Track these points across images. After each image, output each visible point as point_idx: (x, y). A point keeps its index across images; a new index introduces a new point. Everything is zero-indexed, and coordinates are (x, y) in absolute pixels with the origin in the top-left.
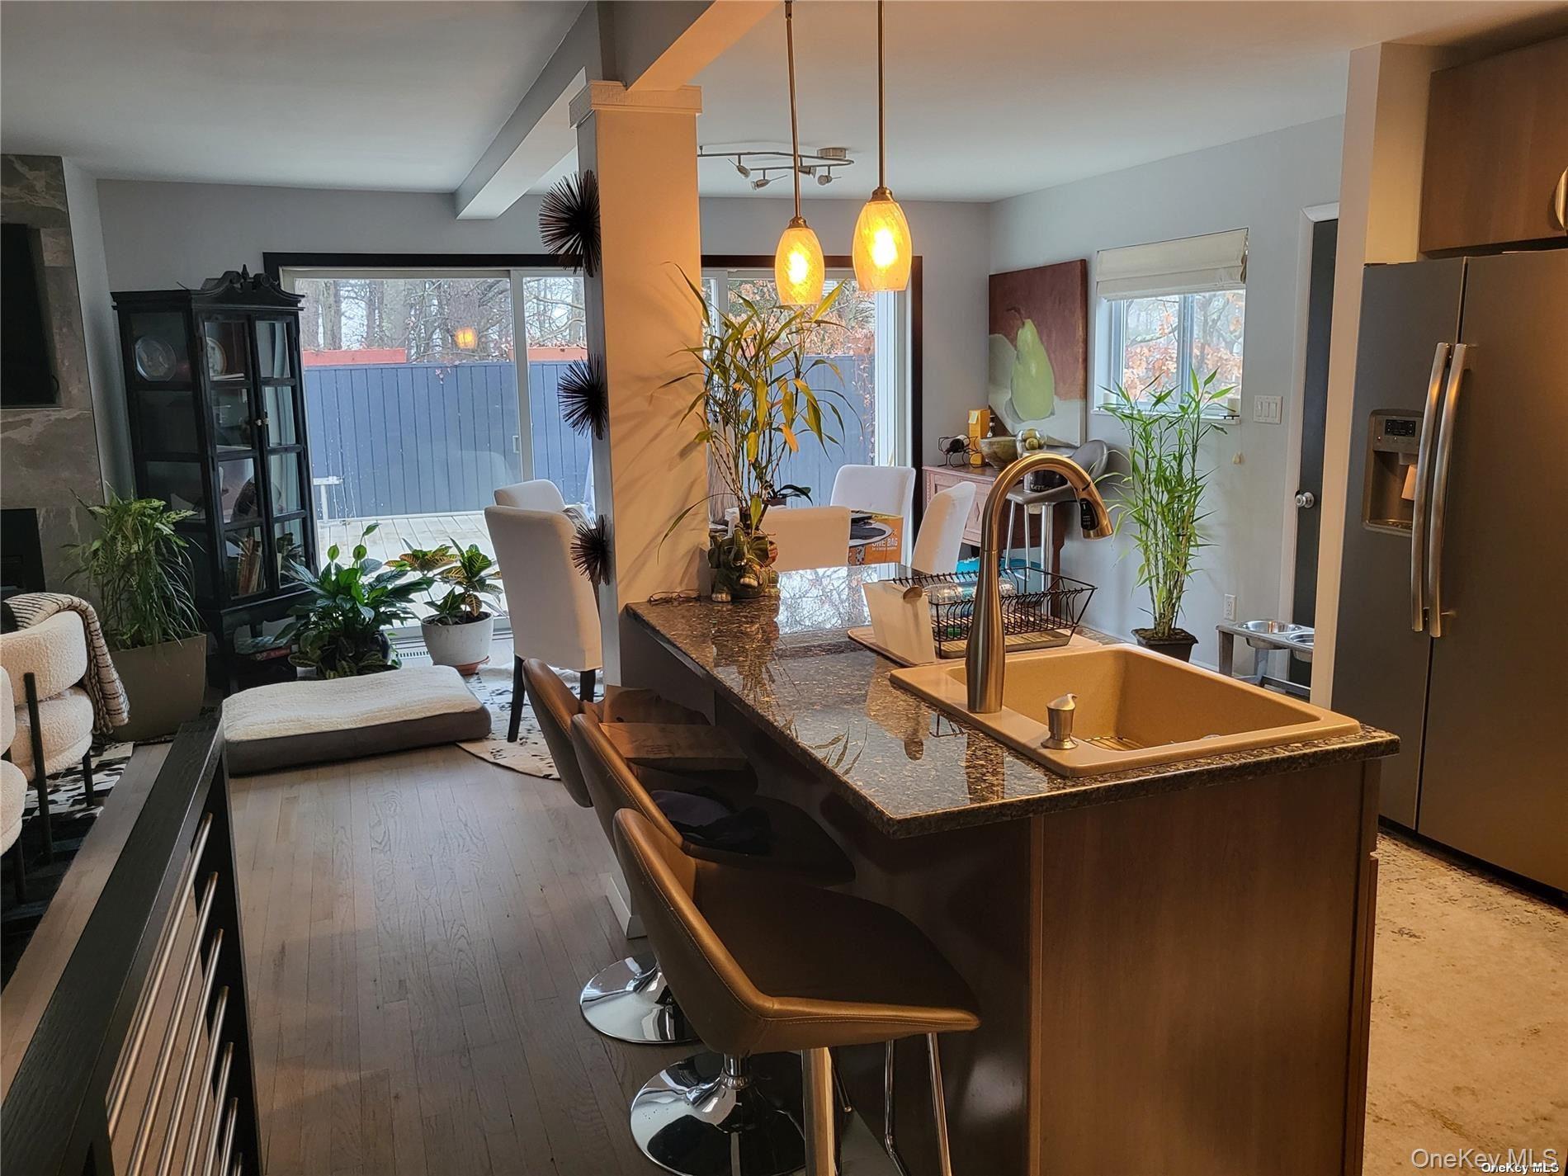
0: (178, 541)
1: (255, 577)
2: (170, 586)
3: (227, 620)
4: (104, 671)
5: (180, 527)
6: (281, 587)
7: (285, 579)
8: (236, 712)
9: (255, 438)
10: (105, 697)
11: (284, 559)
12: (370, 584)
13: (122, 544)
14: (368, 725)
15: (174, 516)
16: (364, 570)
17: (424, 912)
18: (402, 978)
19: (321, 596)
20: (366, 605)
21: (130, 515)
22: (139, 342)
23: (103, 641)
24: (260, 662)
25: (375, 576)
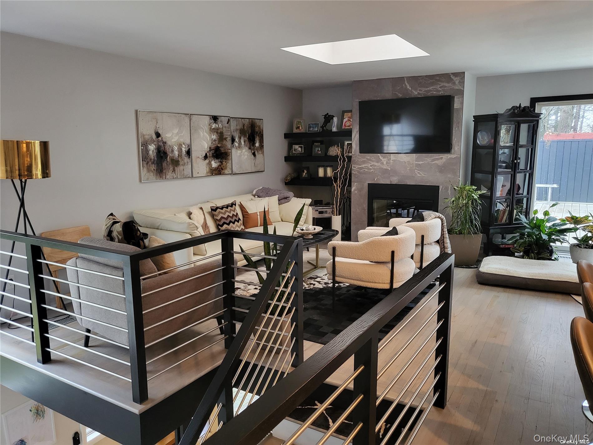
0: (479, 201)
1: (505, 218)
2: (473, 216)
3: (491, 231)
4: (445, 239)
5: (481, 196)
6: (514, 222)
7: (517, 219)
8: (486, 263)
9: (513, 166)
10: (444, 247)
11: (517, 212)
12: (550, 227)
13: (461, 200)
14: (533, 278)
15: (479, 192)
16: (548, 221)
17: (530, 348)
18: (513, 366)
19: (528, 228)
20: (546, 234)
21: (465, 191)
22: (479, 132)
23: (446, 230)
24: (502, 248)
25: (552, 224)
